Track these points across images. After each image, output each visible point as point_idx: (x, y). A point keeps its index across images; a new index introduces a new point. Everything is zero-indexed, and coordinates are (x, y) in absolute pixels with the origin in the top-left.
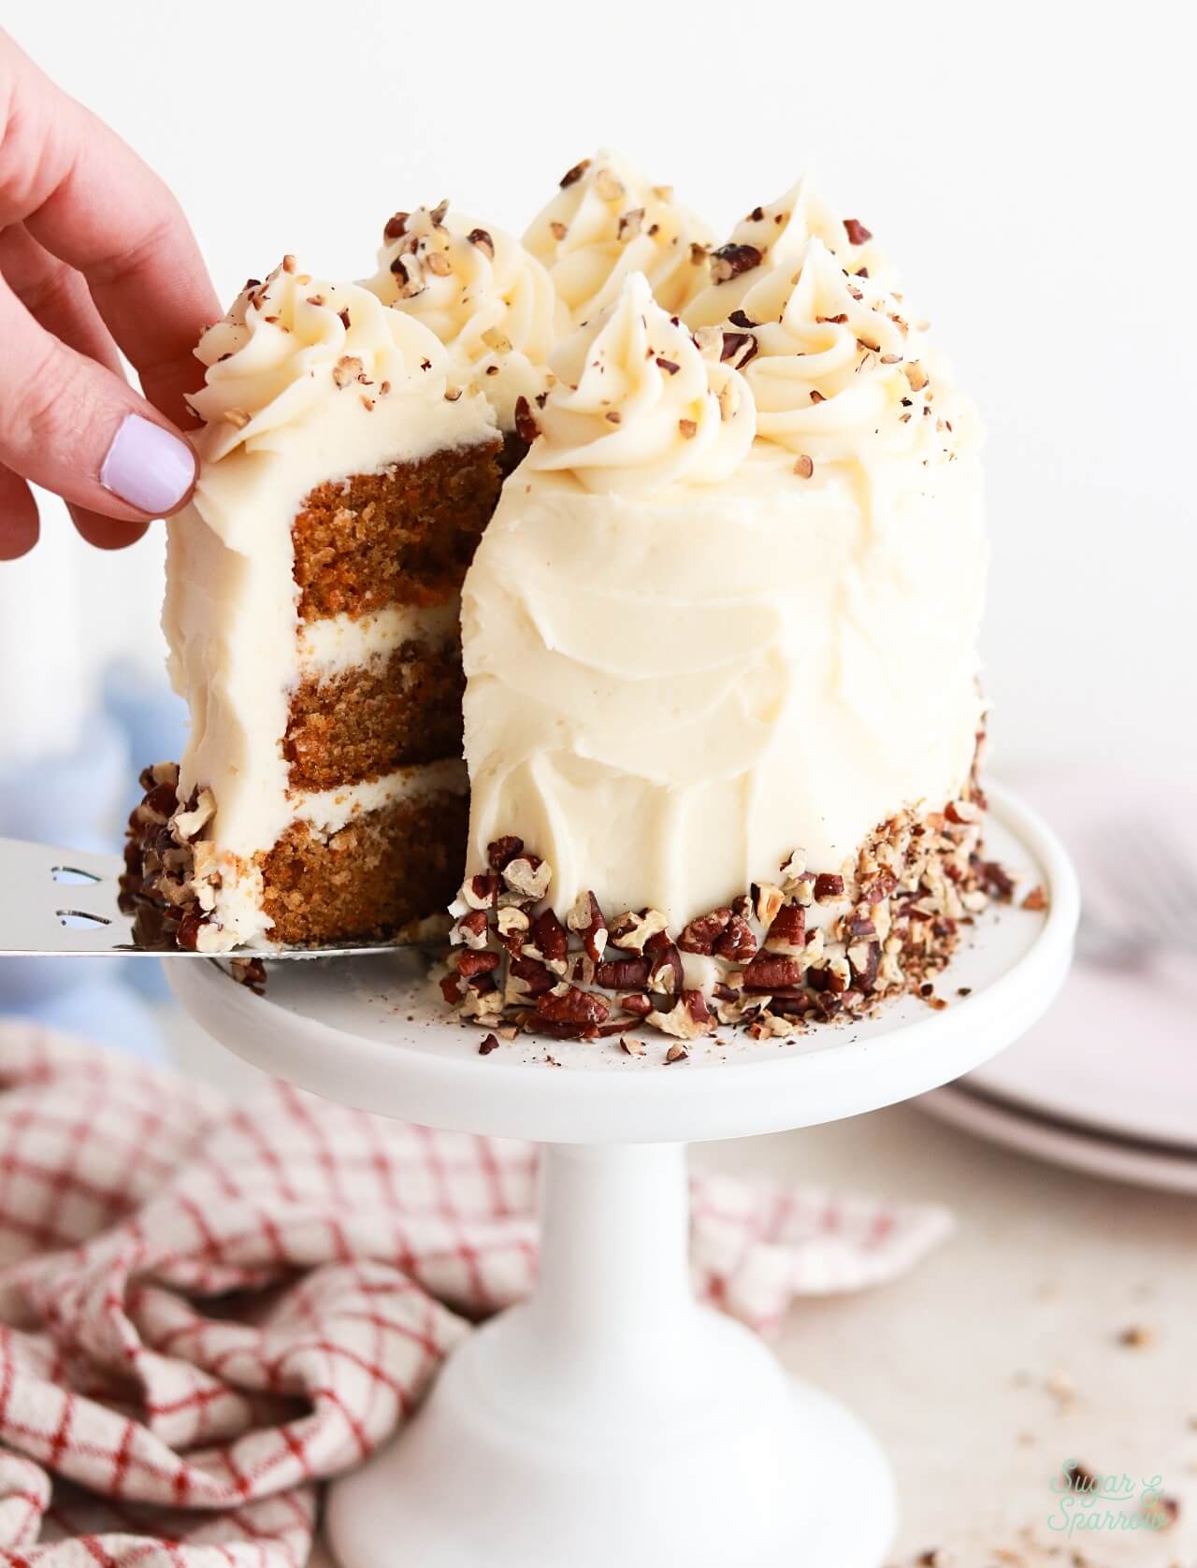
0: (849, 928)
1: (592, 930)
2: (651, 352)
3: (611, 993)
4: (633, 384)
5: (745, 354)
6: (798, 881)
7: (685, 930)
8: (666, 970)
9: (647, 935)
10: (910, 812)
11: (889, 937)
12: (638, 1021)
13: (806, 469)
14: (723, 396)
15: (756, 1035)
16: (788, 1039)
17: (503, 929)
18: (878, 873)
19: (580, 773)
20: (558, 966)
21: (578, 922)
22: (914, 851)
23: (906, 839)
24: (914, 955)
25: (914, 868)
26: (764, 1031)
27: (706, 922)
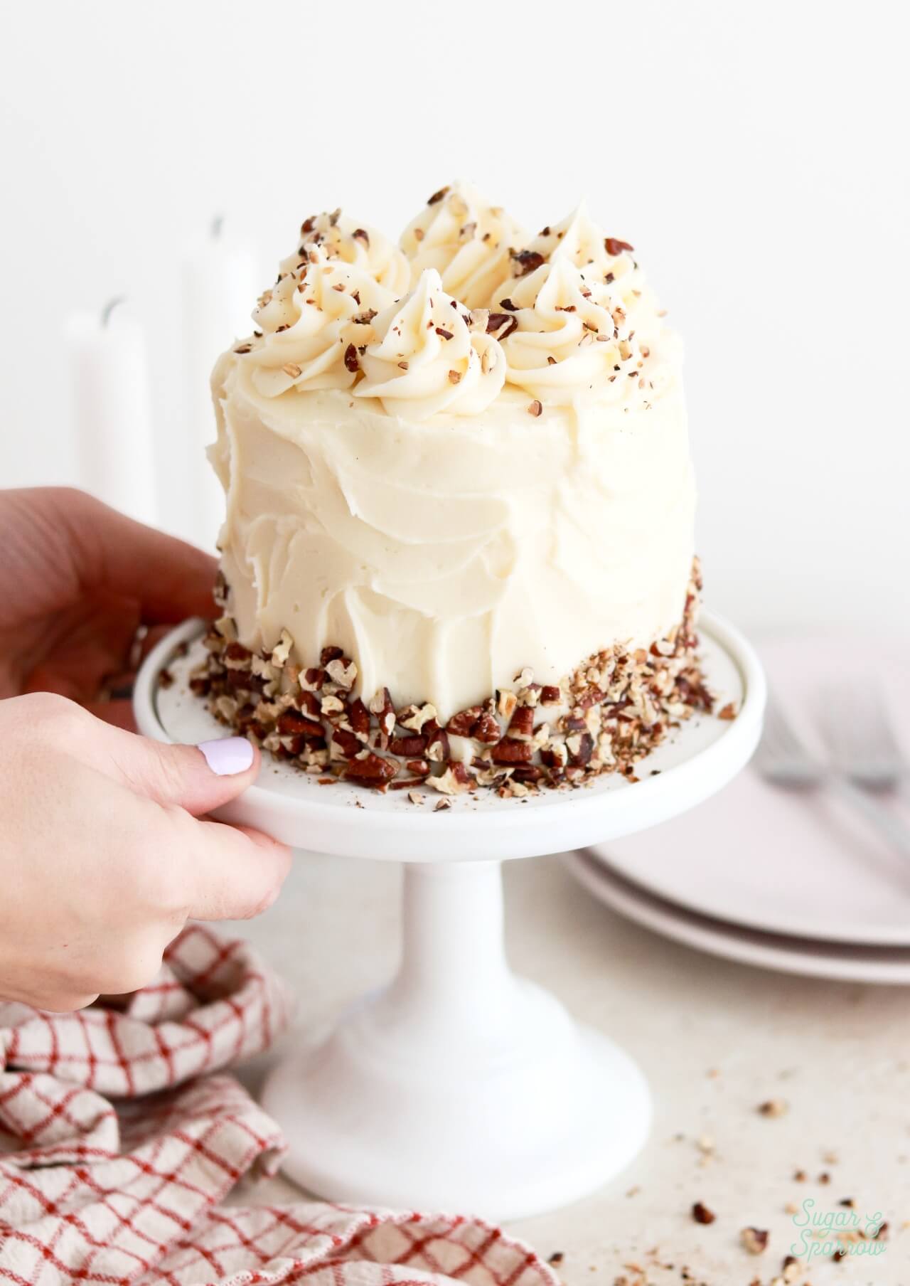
0: (566, 725)
1: (384, 713)
2: (431, 324)
3: (401, 759)
4: (421, 344)
5: (507, 328)
6: (527, 690)
7: (451, 719)
8: (437, 745)
9: (423, 721)
10: (619, 648)
11: (602, 733)
12: (420, 780)
13: (538, 410)
14: (484, 357)
15: (501, 794)
16: (523, 799)
17: (324, 710)
18: (587, 688)
19: (377, 604)
20: (361, 736)
21: (376, 707)
22: (619, 674)
23: (611, 666)
24: (623, 746)
25: (618, 685)
26: (507, 792)
27: (464, 715)
